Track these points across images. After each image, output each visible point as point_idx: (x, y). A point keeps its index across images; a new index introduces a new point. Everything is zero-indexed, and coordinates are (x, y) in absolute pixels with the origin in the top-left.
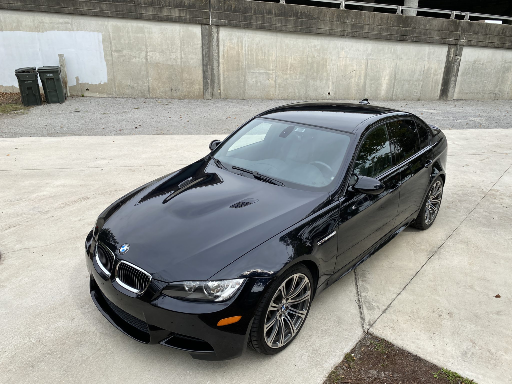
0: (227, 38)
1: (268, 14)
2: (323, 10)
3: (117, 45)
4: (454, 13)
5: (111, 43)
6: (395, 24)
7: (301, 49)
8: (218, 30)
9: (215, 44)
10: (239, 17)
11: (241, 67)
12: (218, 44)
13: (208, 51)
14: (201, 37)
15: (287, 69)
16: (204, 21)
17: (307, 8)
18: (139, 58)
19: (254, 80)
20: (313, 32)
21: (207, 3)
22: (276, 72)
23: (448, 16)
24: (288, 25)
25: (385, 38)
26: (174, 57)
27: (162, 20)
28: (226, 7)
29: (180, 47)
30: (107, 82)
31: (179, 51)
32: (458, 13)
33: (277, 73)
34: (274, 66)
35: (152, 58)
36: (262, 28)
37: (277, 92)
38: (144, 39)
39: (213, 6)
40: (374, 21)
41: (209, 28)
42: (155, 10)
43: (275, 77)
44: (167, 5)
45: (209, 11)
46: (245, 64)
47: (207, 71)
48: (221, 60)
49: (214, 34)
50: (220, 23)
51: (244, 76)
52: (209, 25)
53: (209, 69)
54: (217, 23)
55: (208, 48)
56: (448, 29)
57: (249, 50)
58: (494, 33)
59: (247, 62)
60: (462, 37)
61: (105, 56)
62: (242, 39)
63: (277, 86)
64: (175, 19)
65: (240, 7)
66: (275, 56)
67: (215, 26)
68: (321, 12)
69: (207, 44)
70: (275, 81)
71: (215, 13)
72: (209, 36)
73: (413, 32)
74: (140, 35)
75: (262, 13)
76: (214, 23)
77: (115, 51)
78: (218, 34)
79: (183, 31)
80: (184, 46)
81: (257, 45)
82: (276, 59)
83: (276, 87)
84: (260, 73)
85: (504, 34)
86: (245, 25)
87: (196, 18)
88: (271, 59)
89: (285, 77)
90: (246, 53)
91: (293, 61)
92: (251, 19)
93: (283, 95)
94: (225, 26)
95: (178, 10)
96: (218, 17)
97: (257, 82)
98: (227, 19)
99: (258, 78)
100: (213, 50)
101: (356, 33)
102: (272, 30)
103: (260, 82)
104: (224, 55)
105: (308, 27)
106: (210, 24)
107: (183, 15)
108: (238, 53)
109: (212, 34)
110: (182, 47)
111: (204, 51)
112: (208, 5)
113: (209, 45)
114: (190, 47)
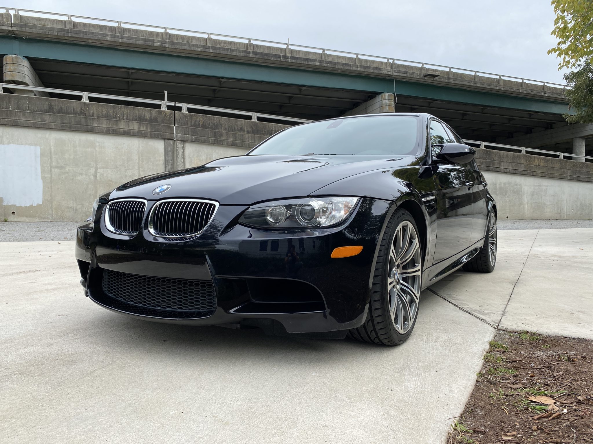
0: (194, 155)
1: (240, 131)
3: (59, 160)
5: (51, 158)
8: (184, 145)
9: (180, 160)
10: (208, 133)
12: (184, 160)
14: (163, 153)
16: (168, 136)
17: (280, 126)
18: (86, 175)
21: (171, 118)
26: (131, 174)
27: (117, 134)
28: (193, 122)
29: (138, 164)
30: (41, 203)
31: (136, 168)
35: (103, 175)
36: (234, 145)
38: (94, 154)
39: (179, 121)
41: (174, 144)
42: (110, 122)
44: (124, 118)
45: (173, 125)
49: (179, 150)
50: (186, 138)
52: (173, 140)
54: (183, 138)
55: (172, 165)
61: (41, 172)
62: (211, 156)
64: (133, 133)
65: (209, 123)
67: (180, 142)
69: (171, 160)
71: (181, 128)
72: (173, 152)
74: (89, 150)
75: (233, 130)
76: (179, 138)
77: (57, 167)
78: (184, 150)
79: (142, 146)
80: (142, 162)
86: (214, 141)
87: (159, 132)
92: (221, 135)
94: (192, 141)
95: (137, 123)
96: (184, 132)
98: (194, 135)
100: (178, 167)
102: (244, 147)
106: (175, 139)
107: (143, 129)
109: (177, 150)
110: (141, 163)
111: (167, 168)
112: (172, 120)
113: (173, 162)
114: (150, 163)
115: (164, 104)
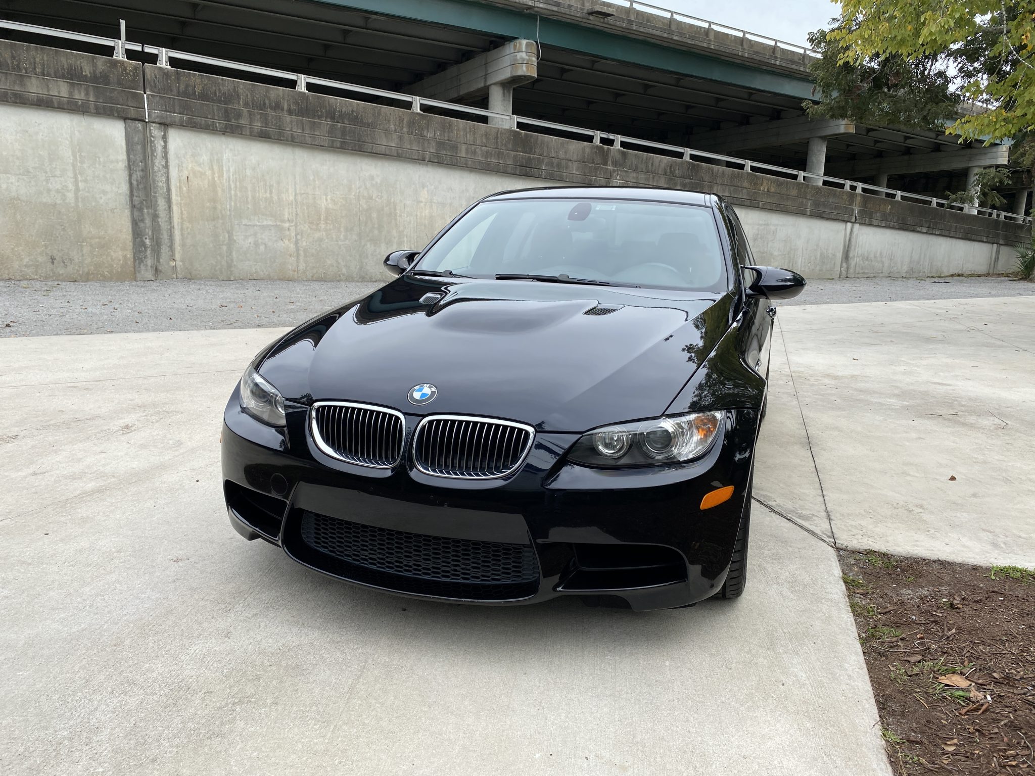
0: (186, 153)
1: (275, 110)
2: (383, 110)
4: (598, 135)
6: (510, 146)
7: (345, 181)
8: (164, 133)
9: (158, 162)
10: (213, 109)
11: (221, 213)
12: (167, 162)
13: (142, 178)
14: (124, 147)
15: (319, 219)
16: (132, 113)
17: (351, 104)
19: (251, 240)
20: (366, 150)
21: (138, 76)
22: (296, 225)
23: (590, 139)
24: (316, 133)
25: (496, 170)
26: (59, 186)
27: (24, 104)
28: (182, 87)
29: (74, 166)
31: (70, 174)
32: (605, 135)
33: (299, 228)
34: (292, 213)
36: (263, 136)
37: (302, 267)
39: (152, 84)
40: (474, 137)
41: (145, 129)
42: (6, 79)
43: (296, 235)
44: (37, 70)
45: (143, 92)
46: (228, 206)
47: (143, 221)
48: (174, 197)
49: (156, 142)
50: (166, 118)
51: (228, 232)
52: (143, 121)
53: (146, 216)
54: (163, 118)
55: (142, 170)
56: (593, 160)
57: (236, 178)
58: (658, 170)
59: (233, 204)
60: (615, 174)
62: (219, 155)
63: (301, 253)
64: (59, 103)
65: (213, 91)
66: (293, 194)
67: (158, 125)
68: (379, 114)
69: (141, 162)
70: (296, 243)
71: (158, 98)
72: (145, 144)
73: (540, 162)
75: (262, 106)
76: (155, 119)
78: (165, 142)
79: (79, 131)
80: (82, 162)
81: (254, 169)
82: (296, 200)
83: (298, 256)
84: (263, 226)
85: (672, 173)
86: (226, 127)
87: (113, 104)
88: (284, 199)
89: (317, 235)
90: (230, 185)
91: (330, 205)
92: (239, 116)
93: (315, 271)
94: (182, 126)
95: (66, 84)
96: (165, 106)
97: (257, 245)
98: (185, 113)
99: (259, 237)
100: (156, 176)
101: (446, 157)
102: (284, 140)
103: (265, 244)
104: (180, 188)
105: (357, 139)
106: (147, 120)
107: (79, 96)
108: (213, 185)
109: (152, 142)
110: (79, 164)
111: (134, 177)
112: (139, 80)
113: (145, 164)
114: (97, 166)
115: (121, 46)
